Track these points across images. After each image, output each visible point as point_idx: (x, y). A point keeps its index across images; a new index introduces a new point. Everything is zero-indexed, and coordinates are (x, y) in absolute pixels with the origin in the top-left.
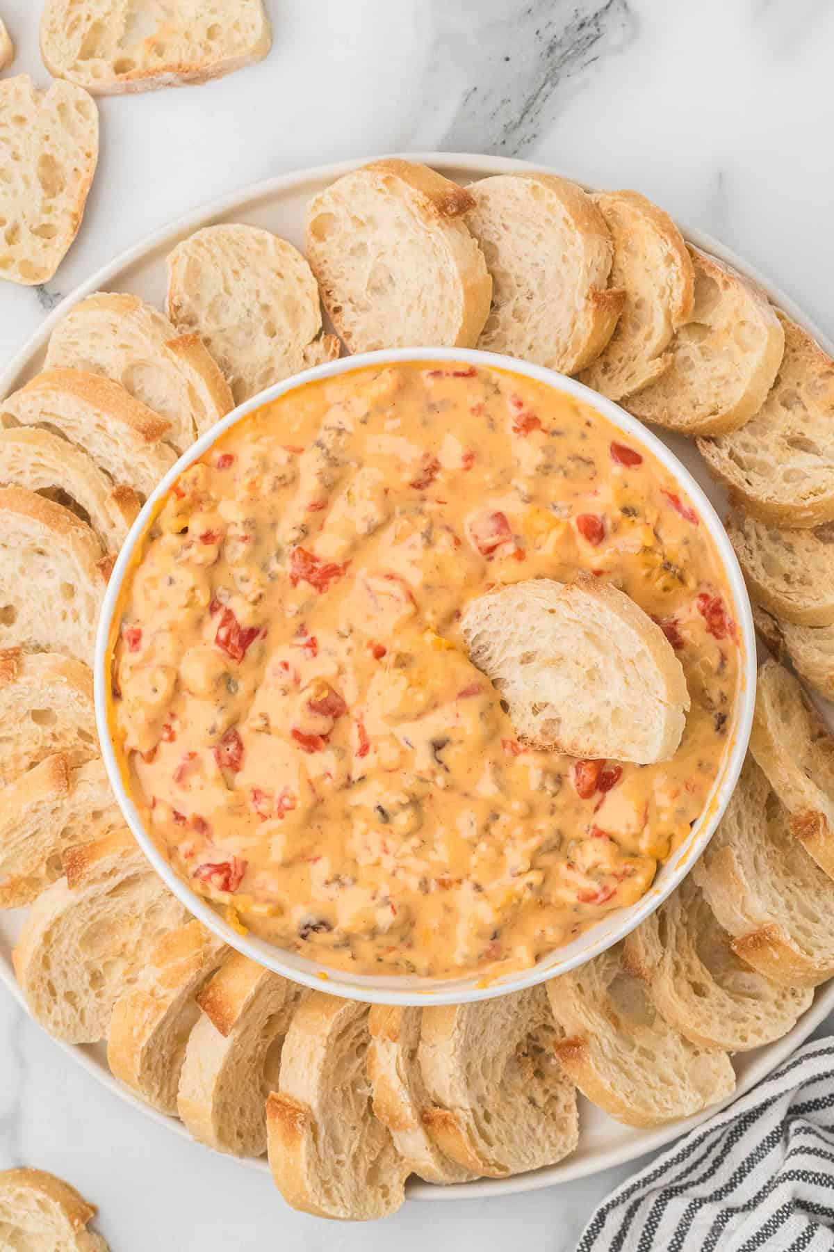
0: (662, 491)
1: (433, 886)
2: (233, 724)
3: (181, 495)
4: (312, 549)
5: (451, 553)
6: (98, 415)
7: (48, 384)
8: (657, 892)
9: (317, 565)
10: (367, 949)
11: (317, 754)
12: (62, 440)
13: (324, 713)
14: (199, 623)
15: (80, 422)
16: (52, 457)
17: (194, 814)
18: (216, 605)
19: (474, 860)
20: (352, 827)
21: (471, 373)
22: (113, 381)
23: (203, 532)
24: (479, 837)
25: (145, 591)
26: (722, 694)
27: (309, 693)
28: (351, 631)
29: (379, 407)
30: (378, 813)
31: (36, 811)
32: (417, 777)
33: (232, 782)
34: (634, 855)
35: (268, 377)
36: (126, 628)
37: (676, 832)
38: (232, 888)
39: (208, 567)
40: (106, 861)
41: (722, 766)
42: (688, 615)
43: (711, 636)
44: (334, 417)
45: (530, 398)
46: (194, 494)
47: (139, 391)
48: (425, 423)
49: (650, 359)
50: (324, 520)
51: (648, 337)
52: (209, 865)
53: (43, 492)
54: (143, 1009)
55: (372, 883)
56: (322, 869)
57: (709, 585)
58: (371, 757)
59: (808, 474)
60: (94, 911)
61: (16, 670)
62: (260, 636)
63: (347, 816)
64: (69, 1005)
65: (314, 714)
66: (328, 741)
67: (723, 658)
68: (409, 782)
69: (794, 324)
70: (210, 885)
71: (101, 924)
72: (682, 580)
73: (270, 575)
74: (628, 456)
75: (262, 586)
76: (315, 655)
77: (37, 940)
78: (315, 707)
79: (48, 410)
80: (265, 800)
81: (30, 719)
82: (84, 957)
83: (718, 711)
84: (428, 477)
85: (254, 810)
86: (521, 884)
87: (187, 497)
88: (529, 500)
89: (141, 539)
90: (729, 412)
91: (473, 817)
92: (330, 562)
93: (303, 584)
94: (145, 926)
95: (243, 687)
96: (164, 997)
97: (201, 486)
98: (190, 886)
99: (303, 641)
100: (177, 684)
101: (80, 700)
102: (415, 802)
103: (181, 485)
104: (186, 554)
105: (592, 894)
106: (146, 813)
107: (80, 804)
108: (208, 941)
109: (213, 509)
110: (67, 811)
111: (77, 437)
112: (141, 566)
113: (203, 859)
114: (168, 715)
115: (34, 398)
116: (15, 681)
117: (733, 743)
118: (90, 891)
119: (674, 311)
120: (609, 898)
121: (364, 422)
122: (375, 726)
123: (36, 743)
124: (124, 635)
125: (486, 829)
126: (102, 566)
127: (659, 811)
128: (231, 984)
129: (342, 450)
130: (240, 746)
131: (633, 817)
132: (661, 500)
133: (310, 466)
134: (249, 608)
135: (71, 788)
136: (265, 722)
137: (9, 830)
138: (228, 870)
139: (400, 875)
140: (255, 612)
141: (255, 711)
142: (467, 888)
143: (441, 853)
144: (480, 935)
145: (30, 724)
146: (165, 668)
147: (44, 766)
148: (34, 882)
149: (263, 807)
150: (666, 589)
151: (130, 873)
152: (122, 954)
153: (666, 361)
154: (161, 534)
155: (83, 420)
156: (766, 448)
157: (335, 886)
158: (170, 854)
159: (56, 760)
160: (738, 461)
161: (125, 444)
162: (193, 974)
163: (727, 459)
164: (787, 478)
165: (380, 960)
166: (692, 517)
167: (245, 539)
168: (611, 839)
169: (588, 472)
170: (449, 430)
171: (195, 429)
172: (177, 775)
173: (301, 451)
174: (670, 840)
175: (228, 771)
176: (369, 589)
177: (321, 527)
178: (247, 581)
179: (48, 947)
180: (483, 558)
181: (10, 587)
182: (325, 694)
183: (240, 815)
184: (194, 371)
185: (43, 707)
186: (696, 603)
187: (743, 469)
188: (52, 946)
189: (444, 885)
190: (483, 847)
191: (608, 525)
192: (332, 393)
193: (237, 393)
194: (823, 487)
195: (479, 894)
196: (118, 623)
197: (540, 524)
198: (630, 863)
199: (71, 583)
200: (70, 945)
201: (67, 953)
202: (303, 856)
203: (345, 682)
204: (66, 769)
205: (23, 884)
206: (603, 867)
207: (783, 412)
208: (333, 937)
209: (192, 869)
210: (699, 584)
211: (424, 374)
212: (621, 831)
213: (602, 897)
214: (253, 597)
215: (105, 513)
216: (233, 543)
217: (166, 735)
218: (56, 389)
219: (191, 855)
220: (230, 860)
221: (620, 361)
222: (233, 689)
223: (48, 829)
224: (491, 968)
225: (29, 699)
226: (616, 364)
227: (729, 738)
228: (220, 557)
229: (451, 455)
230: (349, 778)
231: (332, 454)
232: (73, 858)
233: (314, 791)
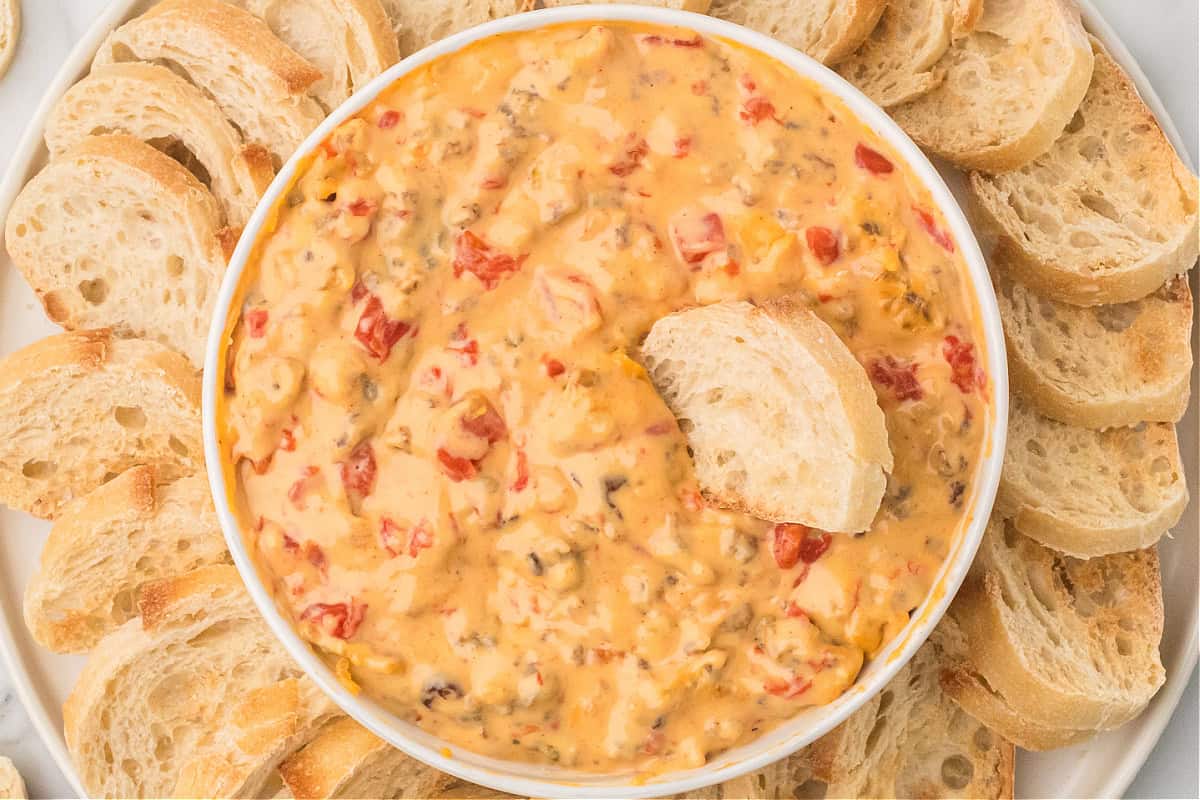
0: (913, 208)
1: (590, 657)
2: (366, 437)
3: (332, 154)
4: (484, 236)
5: (649, 257)
6: (234, 55)
7: (176, 11)
8: (862, 689)
9: (488, 255)
10: (503, 726)
11: (464, 482)
12: (185, 81)
13: (479, 434)
14: (338, 310)
15: (210, 61)
16: (174, 99)
17: (309, 542)
18: (361, 290)
19: (641, 631)
20: (497, 577)
21: (696, 43)
22: (254, 16)
23: (354, 200)
24: (650, 603)
25: (277, 265)
26: (962, 458)
27: (464, 407)
28: (522, 339)
29: (582, 71)
30: (532, 562)
31: (109, 533)
32: (581, 523)
33: (359, 508)
34: (837, 643)
35: (444, 29)
36: (249, 309)
37: (891, 620)
38: (346, 635)
39: (356, 243)
40: (191, 601)
41: (954, 548)
42: (929, 360)
43: (955, 388)
44: (525, 80)
45: (766, 81)
46: (348, 153)
47: (285, 32)
48: (635, 97)
49: (918, 71)
50: (500, 203)
51: (920, 45)
52: (320, 605)
53: (155, 143)
54: (216, 777)
55: (515, 646)
56: (456, 624)
57: (959, 327)
58: (528, 492)
59: (1101, 241)
60: (171, 661)
61: (103, 354)
62: (410, 333)
63: (493, 564)
64: (126, 776)
65: (467, 433)
66: (479, 469)
67: (968, 416)
68: (569, 527)
69: (1112, 61)
70: (319, 628)
71: (176, 679)
72: (927, 316)
73: (429, 261)
74: (875, 162)
75: (418, 272)
76: (474, 362)
77: (98, 689)
78: (468, 425)
79: (171, 43)
80: (396, 532)
81: (113, 418)
82: (153, 717)
83: (955, 480)
84: (632, 161)
85: (381, 545)
86: (698, 664)
87: (340, 156)
88: (751, 202)
89: (277, 206)
90: (1013, 145)
91: (644, 578)
92: (503, 252)
93: (467, 275)
94: (230, 687)
95: (383, 394)
96: (243, 765)
97: (357, 145)
98: (296, 629)
99: (461, 344)
100: (304, 383)
101: (177, 399)
102: (577, 554)
103: (333, 142)
104: (331, 225)
105: (783, 685)
106: (252, 534)
107: (165, 528)
108: (305, 705)
109: (369, 175)
110: (149, 536)
111: (205, 80)
112: (275, 237)
113: (314, 597)
114: (290, 418)
115: (157, 27)
116: (101, 369)
117: (971, 519)
118: (168, 636)
119: (956, 19)
120: (803, 690)
121: (562, 88)
122: (540, 455)
123: (116, 449)
124: (245, 317)
125: (660, 594)
126: (222, 238)
127: (873, 593)
128: (326, 759)
129: (531, 120)
130: (373, 465)
131: (840, 596)
132: (912, 219)
133: (492, 136)
134: (400, 298)
135: (157, 507)
136: (405, 438)
137: (74, 553)
138: (344, 612)
139: (552, 638)
140: (407, 303)
141: (393, 424)
142: (630, 665)
143: (604, 619)
144: (641, 721)
145: (112, 423)
146: (292, 361)
147: (125, 478)
148: (95, 623)
149: (393, 541)
150: (907, 326)
151: (220, 617)
152: (198, 720)
153: (935, 76)
154: (303, 200)
155: (215, 60)
156: (1054, 202)
157: (470, 646)
158: (275, 588)
159: (141, 473)
160: (1019, 210)
161: (263, 92)
162: (281, 740)
163: (1006, 204)
164: (1075, 241)
165: (516, 742)
166: (947, 243)
167: (404, 213)
168: (812, 621)
169: (827, 176)
170: (662, 109)
171: (350, 84)
172: (293, 492)
173: (482, 115)
174: (882, 629)
175: (355, 494)
176: (547, 290)
177: (497, 211)
178: (401, 265)
179: (111, 701)
180: (686, 267)
181: (104, 257)
182: (483, 411)
183: (364, 547)
184: (355, 12)
185: (132, 404)
186: (942, 346)
187: (1022, 219)
188: (115, 700)
189: (603, 657)
190: (653, 614)
191: (844, 244)
192: (526, 50)
193: (405, 45)
194: (1118, 260)
195: (645, 672)
196: (240, 301)
197: (762, 235)
198: (832, 652)
199: (180, 255)
200: (137, 700)
201: (131, 710)
202: (435, 606)
203: (508, 398)
204: (152, 485)
205: (83, 624)
206: (796, 653)
207: (1082, 162)
208: (464, 706)
209: (300, 608)
210: (947, 323)
211: (639, 37)
212: (826, 614)
213: (794, 689)
214: (406, 284)
215: (230, 173)
216: (390, 217)
217: (284, 442)
218: (186, 19)
219: (300, 591)
220: (347, 600)
221: (880, 66)
222: (370, 394)
223: (121, 557)
224: (648, 764)
225: (116, 392)
226: (874, 70)
227: (966, 514)
228: (371, 233)
229: (662, 138)
230: (499, 516)
231: (518, 123)
232: (151, 595)
233: (455, 527)
